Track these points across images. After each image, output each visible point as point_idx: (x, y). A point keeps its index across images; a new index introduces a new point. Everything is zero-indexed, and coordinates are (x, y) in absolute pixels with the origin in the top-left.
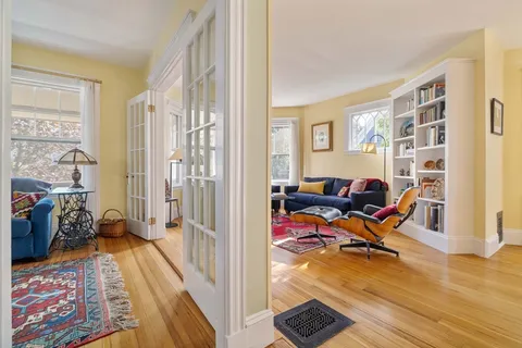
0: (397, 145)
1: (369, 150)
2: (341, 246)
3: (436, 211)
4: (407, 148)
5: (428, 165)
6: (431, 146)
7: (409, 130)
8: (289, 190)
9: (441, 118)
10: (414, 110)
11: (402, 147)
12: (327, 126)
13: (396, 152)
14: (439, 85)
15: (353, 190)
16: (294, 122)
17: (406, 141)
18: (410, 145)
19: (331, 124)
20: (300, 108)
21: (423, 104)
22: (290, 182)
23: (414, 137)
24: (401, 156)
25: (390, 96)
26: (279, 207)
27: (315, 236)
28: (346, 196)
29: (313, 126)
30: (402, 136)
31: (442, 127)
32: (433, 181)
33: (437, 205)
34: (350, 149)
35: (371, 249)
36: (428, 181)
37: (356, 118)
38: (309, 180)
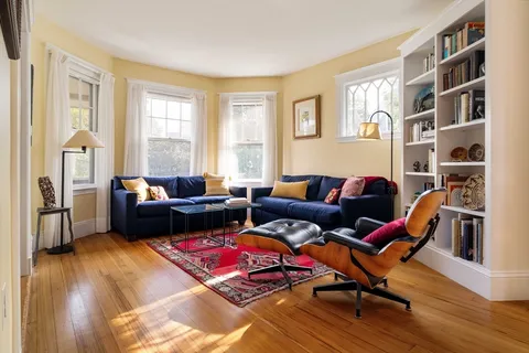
0: (409, 125)
1: (368, 133)
2: (316, 289)
3: (470, 228)
4: (424, 129)
5: (456, 154)
6: (463, 123)
7: (428, 102)
8: (260, 193)
9: (477, 77)
10: (435, 70)
11: (416, 128)
12: (313, 101)
13: (408, 136)
14: (474, 25)
15: (346, 193)
16: (269, 98)
17: (423, 119)
18: (428, 123)
19: (319, 100)
20: (279, 78)
21: (449, 58)
22: (263, 182)
23: (435, 110)
24: (416, 142)
25: (398, 54)
26: (245, 218)
27: (278, 269)
28: (335, 202)
29: (294, 103)
30: (416, 111)
31: (479, 93)
32: (464, 179)
33: (471, 217)
34: (344, 134)
35: (364, 294)
36: (457, 179)
37: (353, 89)
38: (288, 179)
